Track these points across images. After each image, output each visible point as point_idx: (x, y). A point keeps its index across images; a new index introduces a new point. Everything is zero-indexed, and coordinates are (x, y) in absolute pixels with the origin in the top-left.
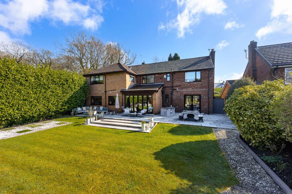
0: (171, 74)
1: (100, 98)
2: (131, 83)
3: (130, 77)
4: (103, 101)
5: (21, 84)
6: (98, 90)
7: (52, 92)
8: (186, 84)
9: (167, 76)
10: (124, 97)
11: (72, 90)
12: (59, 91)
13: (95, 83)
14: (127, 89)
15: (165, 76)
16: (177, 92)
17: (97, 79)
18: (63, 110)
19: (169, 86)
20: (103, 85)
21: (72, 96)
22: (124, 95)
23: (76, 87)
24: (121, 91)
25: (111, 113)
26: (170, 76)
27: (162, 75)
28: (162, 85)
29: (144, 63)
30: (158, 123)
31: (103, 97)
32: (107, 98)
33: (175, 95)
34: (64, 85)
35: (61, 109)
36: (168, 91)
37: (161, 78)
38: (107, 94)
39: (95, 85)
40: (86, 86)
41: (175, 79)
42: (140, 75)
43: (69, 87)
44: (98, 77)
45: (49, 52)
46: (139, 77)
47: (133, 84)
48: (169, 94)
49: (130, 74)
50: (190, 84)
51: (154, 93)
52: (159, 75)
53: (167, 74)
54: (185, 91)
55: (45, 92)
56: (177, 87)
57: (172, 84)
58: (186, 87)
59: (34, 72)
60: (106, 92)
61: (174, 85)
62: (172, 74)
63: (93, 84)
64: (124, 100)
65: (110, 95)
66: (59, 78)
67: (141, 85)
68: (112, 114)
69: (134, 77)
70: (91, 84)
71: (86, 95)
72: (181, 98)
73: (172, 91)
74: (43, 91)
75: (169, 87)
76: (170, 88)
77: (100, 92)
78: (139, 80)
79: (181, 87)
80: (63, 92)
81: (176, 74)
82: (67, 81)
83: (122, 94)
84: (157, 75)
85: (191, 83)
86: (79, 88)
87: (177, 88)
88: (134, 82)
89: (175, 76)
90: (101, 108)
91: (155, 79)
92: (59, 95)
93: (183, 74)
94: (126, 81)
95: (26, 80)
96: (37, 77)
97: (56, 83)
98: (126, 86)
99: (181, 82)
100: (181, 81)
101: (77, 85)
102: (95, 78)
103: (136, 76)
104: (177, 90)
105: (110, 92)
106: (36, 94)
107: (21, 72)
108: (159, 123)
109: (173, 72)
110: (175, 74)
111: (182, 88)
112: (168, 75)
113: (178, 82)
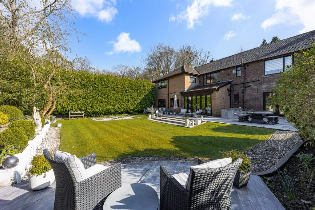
0: (242, 67)
1: (164, 100)
2: (191, 84)
3: (190, 78)
4: (167, 103)
5: (115, 90)
6: (163, 94)
7: (131, 95)
8: (267, 78)
9: (237, 71)
10: (183, 98)
11: (143, 94)
12: (135, 95)
13: (162, 87)
14: (186, 90)
15: (234, 71)
16: (253, 89)
17: (163, 84)
18: (138, 109)
19: (240, 82)
20: (166, 89)
21: (143, 98)
22: (183, 97)
23: (146, 92)
24: (180, 93)
25: (171, 113)
26: (241, 70)
27: (230, 70)
28: (230, 83)
29: (212, 61)
30: (207, 122)
31: (167, 100)
32: (170, 100)
33: (249, 94)
34: (138, 90)
35: (136, 108)
36: (238, 90)
37: (228, 75)
38: (169, 96)
39: (161, 89)
40: (153, 91)
41: (250, 72)
42: (203, 75)
43: (141, 91)
44: (163, 81)
45: (138, 68)
46: (202, 77)
47: (194, 85)
48: (240, 93)
49: (190, 75)
50: (274, 76)
51: (213, 92)
52: (227, 71)
53: (237, 68)
54: (264, 87)
55: (127, 96)
56: (251, 83)
57: (245, 79)
58: (268, 82)
59: (121, 82)
60: (168, 94)
61: (246, 81)
62: (244, 67)
63: (160, 89)
64: (183, 101)
65: (172, 98)
66: (135, 85)
67: (204, 85)
68: (171, 115)
69: (195, 78)
70: (158, 89)
71: (154, 98)
72: (257, 97)
73: (244, 89)
74: (126, 94)
75: (239, 84)
76: (241, 85)
77: (164, 95)
78: (202, 81)
79: (258, 82)
80: (138, 96)
81: (250, 65)
82: (140, 87)
83: (181, 96)
84: (223, 72)
85: (276, 76)
86: (148, 92)
87: (252, 85)
88: (195, 83)
89: (249, 68)
90: (164, 109)
91: (221, 77)
92: (135, 97)
93: (261, 64)
94: (185, 82)
95: (117, 88)
96: (122, 85)
97: (133, 89)
98: (185, 87)
99: (259, 76)
100: (258, 74)
101: (146, 90)
102: (161, 83)
103: (199, 76)
104: (252, 86)
105: (172, 94)
106: (122, 96)
107: (115, 82)
108: (209, 122)
109: (244, 64)
110: (248, 66)
111: (261, 84)
112: (239, 69)
113: (254, 76)
